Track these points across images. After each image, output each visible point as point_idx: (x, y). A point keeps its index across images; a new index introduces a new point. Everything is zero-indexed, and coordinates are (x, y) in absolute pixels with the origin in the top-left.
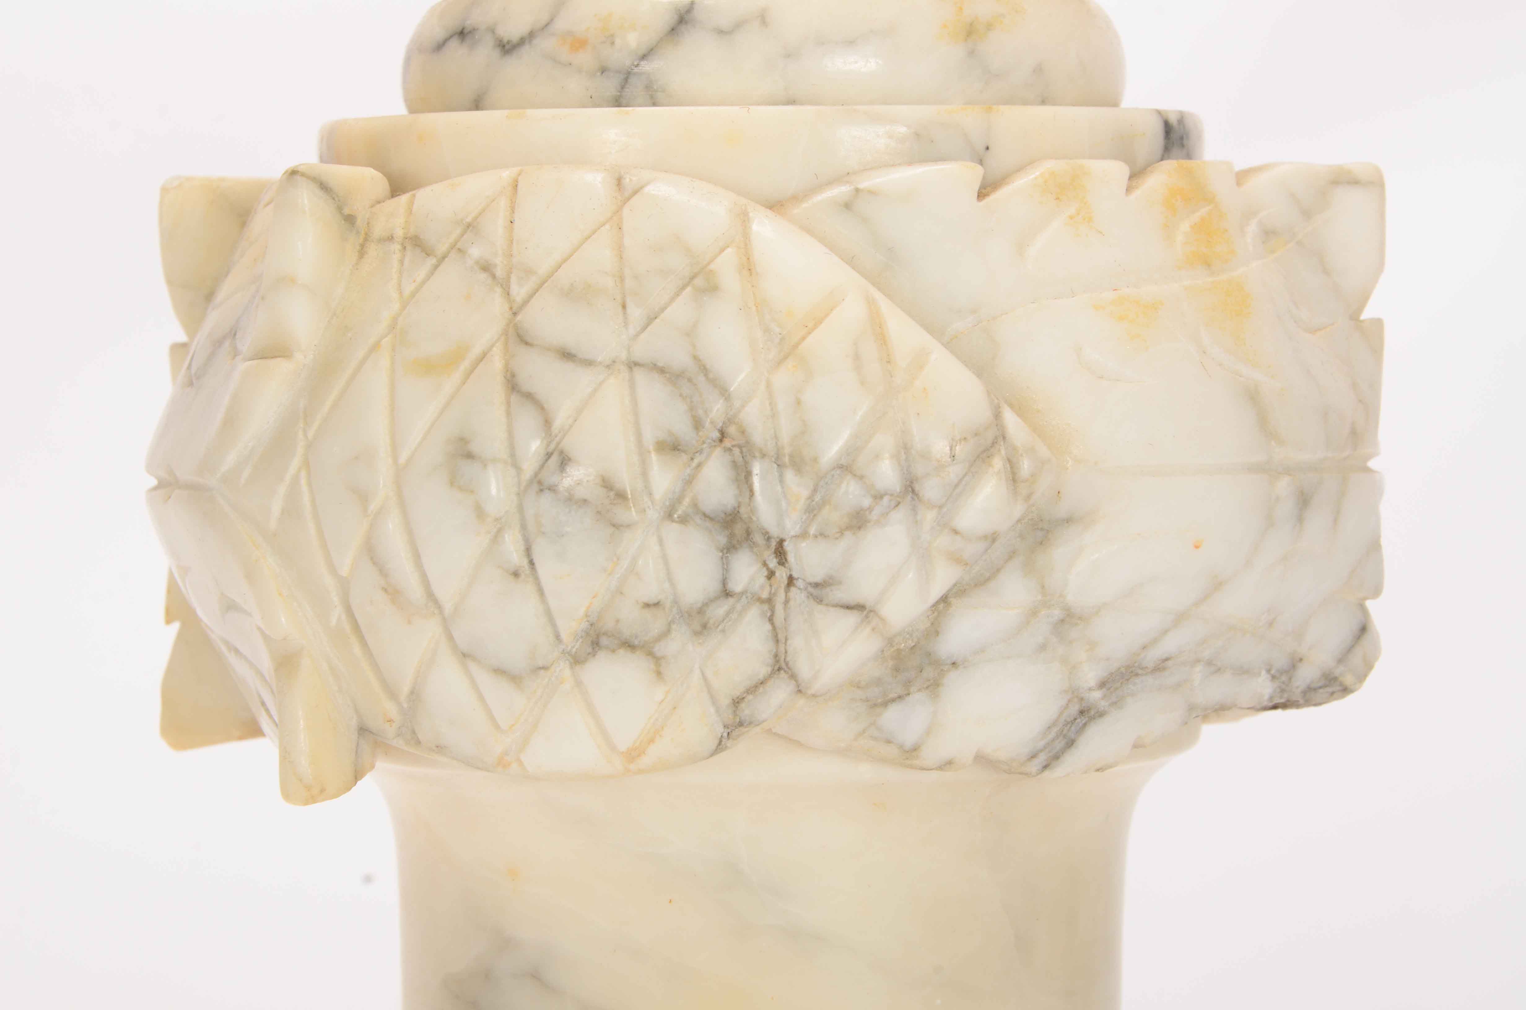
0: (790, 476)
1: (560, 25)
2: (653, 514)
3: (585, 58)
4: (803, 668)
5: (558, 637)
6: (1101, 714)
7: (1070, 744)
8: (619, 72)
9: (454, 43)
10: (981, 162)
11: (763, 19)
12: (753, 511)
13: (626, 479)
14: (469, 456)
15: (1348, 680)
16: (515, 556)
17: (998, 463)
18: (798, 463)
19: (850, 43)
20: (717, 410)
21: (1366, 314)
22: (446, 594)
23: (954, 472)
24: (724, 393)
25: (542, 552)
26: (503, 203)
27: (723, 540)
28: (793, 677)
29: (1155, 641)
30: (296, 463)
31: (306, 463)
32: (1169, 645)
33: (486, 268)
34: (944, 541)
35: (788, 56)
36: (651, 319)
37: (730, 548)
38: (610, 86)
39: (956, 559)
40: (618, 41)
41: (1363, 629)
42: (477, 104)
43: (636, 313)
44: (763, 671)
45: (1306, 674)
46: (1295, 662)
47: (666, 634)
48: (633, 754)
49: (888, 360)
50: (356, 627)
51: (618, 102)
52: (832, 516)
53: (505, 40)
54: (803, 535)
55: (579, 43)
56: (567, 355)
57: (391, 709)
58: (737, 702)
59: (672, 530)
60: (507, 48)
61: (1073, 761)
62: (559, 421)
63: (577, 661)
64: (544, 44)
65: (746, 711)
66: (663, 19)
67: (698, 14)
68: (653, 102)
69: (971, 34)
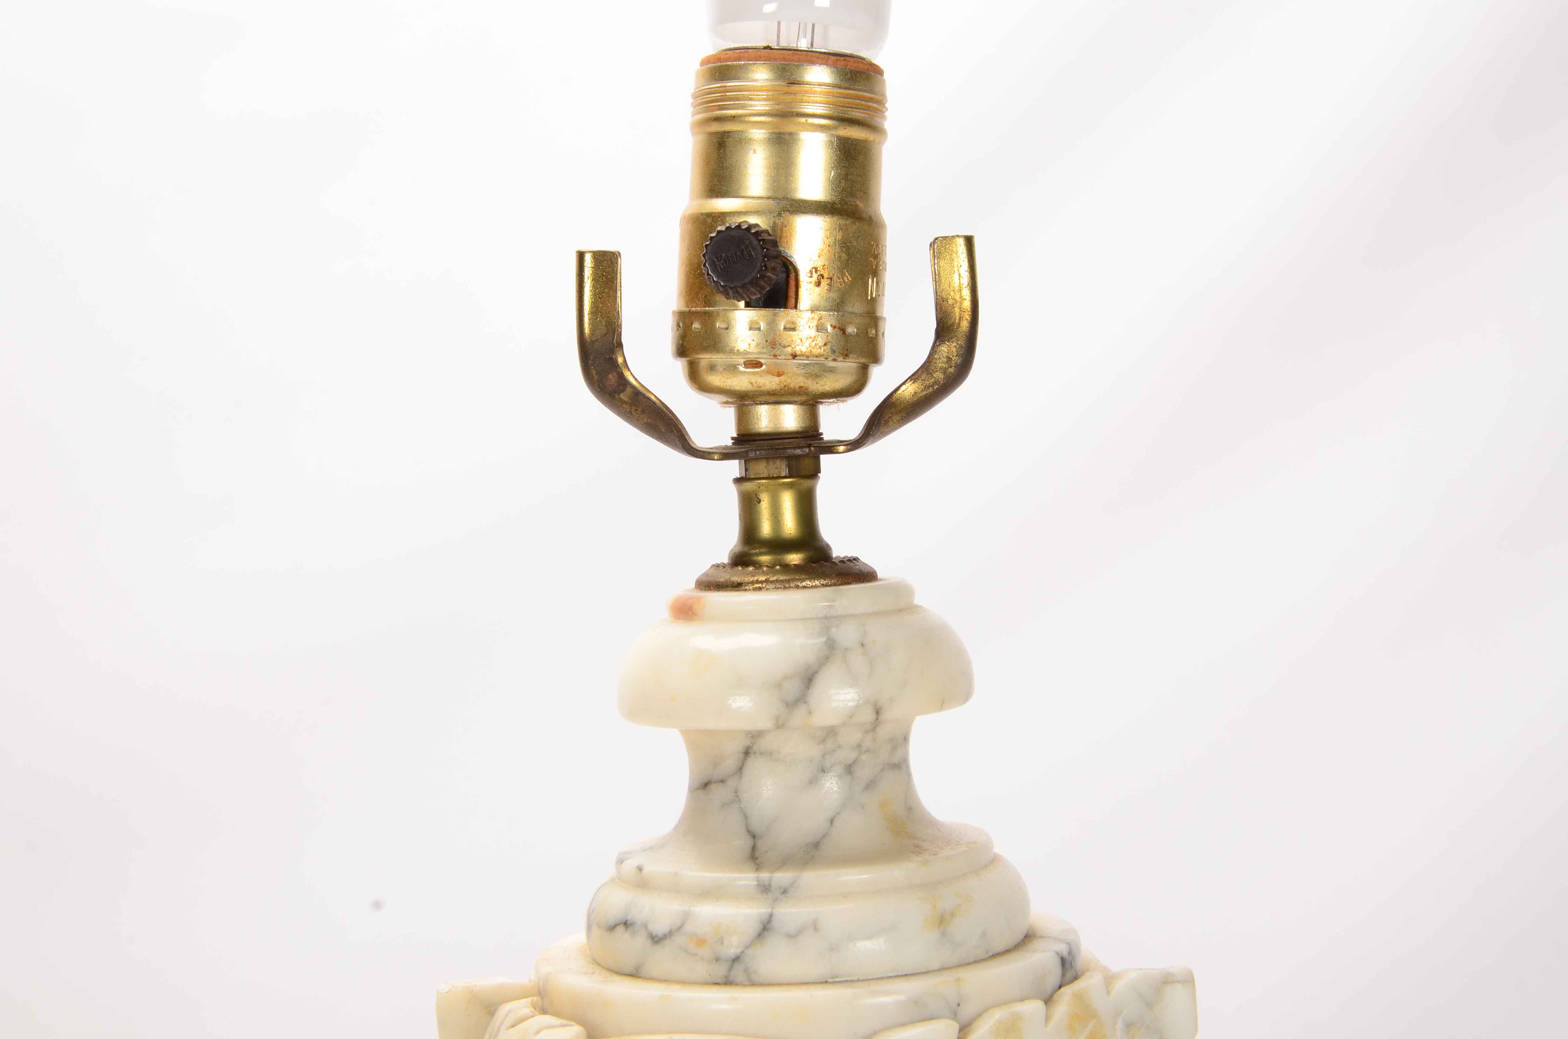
1: (690, 927)
3: (705, 951)
8: (727, 961)
9: (620, 929)
10: (956, 1017)
11: (815, 926)
35: (832, 949)
38: (720, 970)
40: (726, 942)
42: (635, 974)
51: (727, 982)
53: (654, 934)
55: (701, 941)
60: (656, 940)
64: (679, 940)
66: (753, 928)
67: (775, 924)
68: (753, 983)
69: (942, 921)
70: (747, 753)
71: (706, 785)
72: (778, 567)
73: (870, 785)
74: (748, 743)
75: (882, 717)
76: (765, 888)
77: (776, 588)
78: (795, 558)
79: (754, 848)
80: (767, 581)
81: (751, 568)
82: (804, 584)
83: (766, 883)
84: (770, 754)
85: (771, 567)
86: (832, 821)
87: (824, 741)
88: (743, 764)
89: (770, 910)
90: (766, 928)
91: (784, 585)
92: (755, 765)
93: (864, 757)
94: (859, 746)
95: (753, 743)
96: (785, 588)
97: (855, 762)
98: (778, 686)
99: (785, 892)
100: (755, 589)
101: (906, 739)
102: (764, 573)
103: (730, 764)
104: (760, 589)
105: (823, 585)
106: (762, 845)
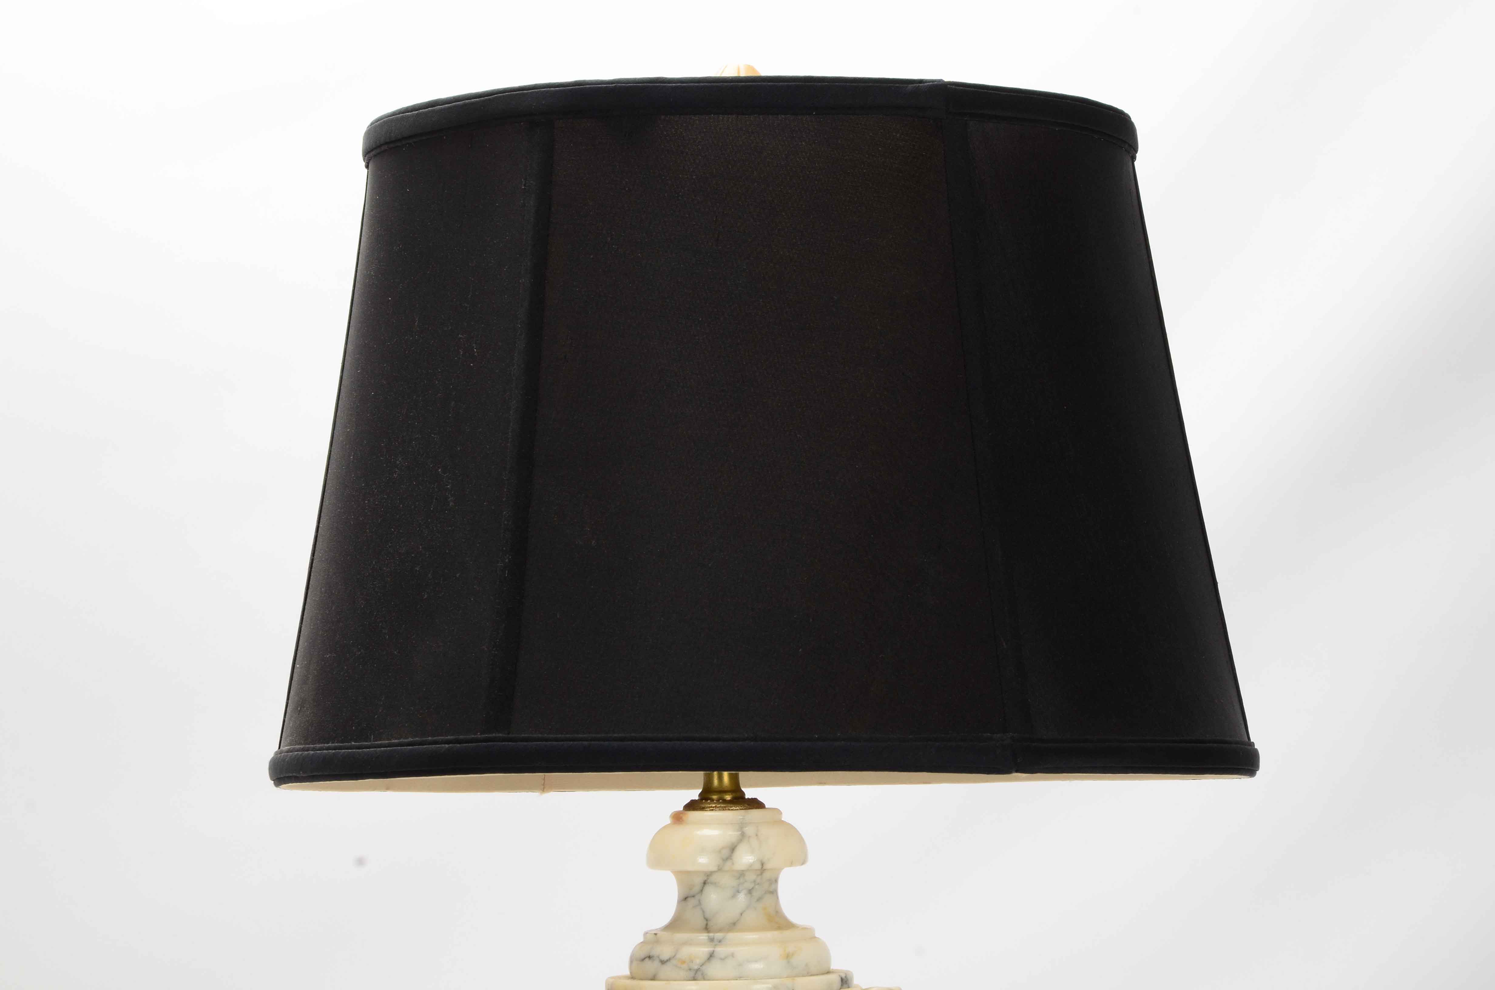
1: (678, 956)
3: (685, 966)
8: (694, 970)
9: (647, 960)
11: (733, 955)
19: (756, 961)
35: (738, 966)
38: (692, 974)
40: (694, 962)
42: (653, 978)
51: (694, 979)
53: (662, 960)
55: (683, 962)
60: (663, 962)
64: (674, 962)
66: (707, 955)
67: (715, 954)
68: (704, 979)
69: (788, 957)
70: (705, 883)
71: (686, 899)
72: (721, 801)
73: (759, 899)
74: (705, 878)
75: (765, 867)
76: (712, 940)
77: (719, 810)
78: (728, 797)
79: (707, 924)
80: (715, 807)
81: (709, 801)
82: (732, 808)
83: (712, 938)
84: (715, 884)
85: (718, 800)
86: (741, 914)
87: (739, 878)
88: (703, 888)
89: (712, 949)
90: (711, 956)
91: (724, 809)
92: (708, 889)
93: (756, 887)
94: (755, 881)
95: (708, 879)
96: (724, 810)
97: (753, 888)
98: (720, 851)
99: (720, 941)
100: (710, 810)
101: (776, 881)
102: (715, 803)
103: (697, 889)
104: (712, 810)
105: (740, 809)
106: (710, 924)
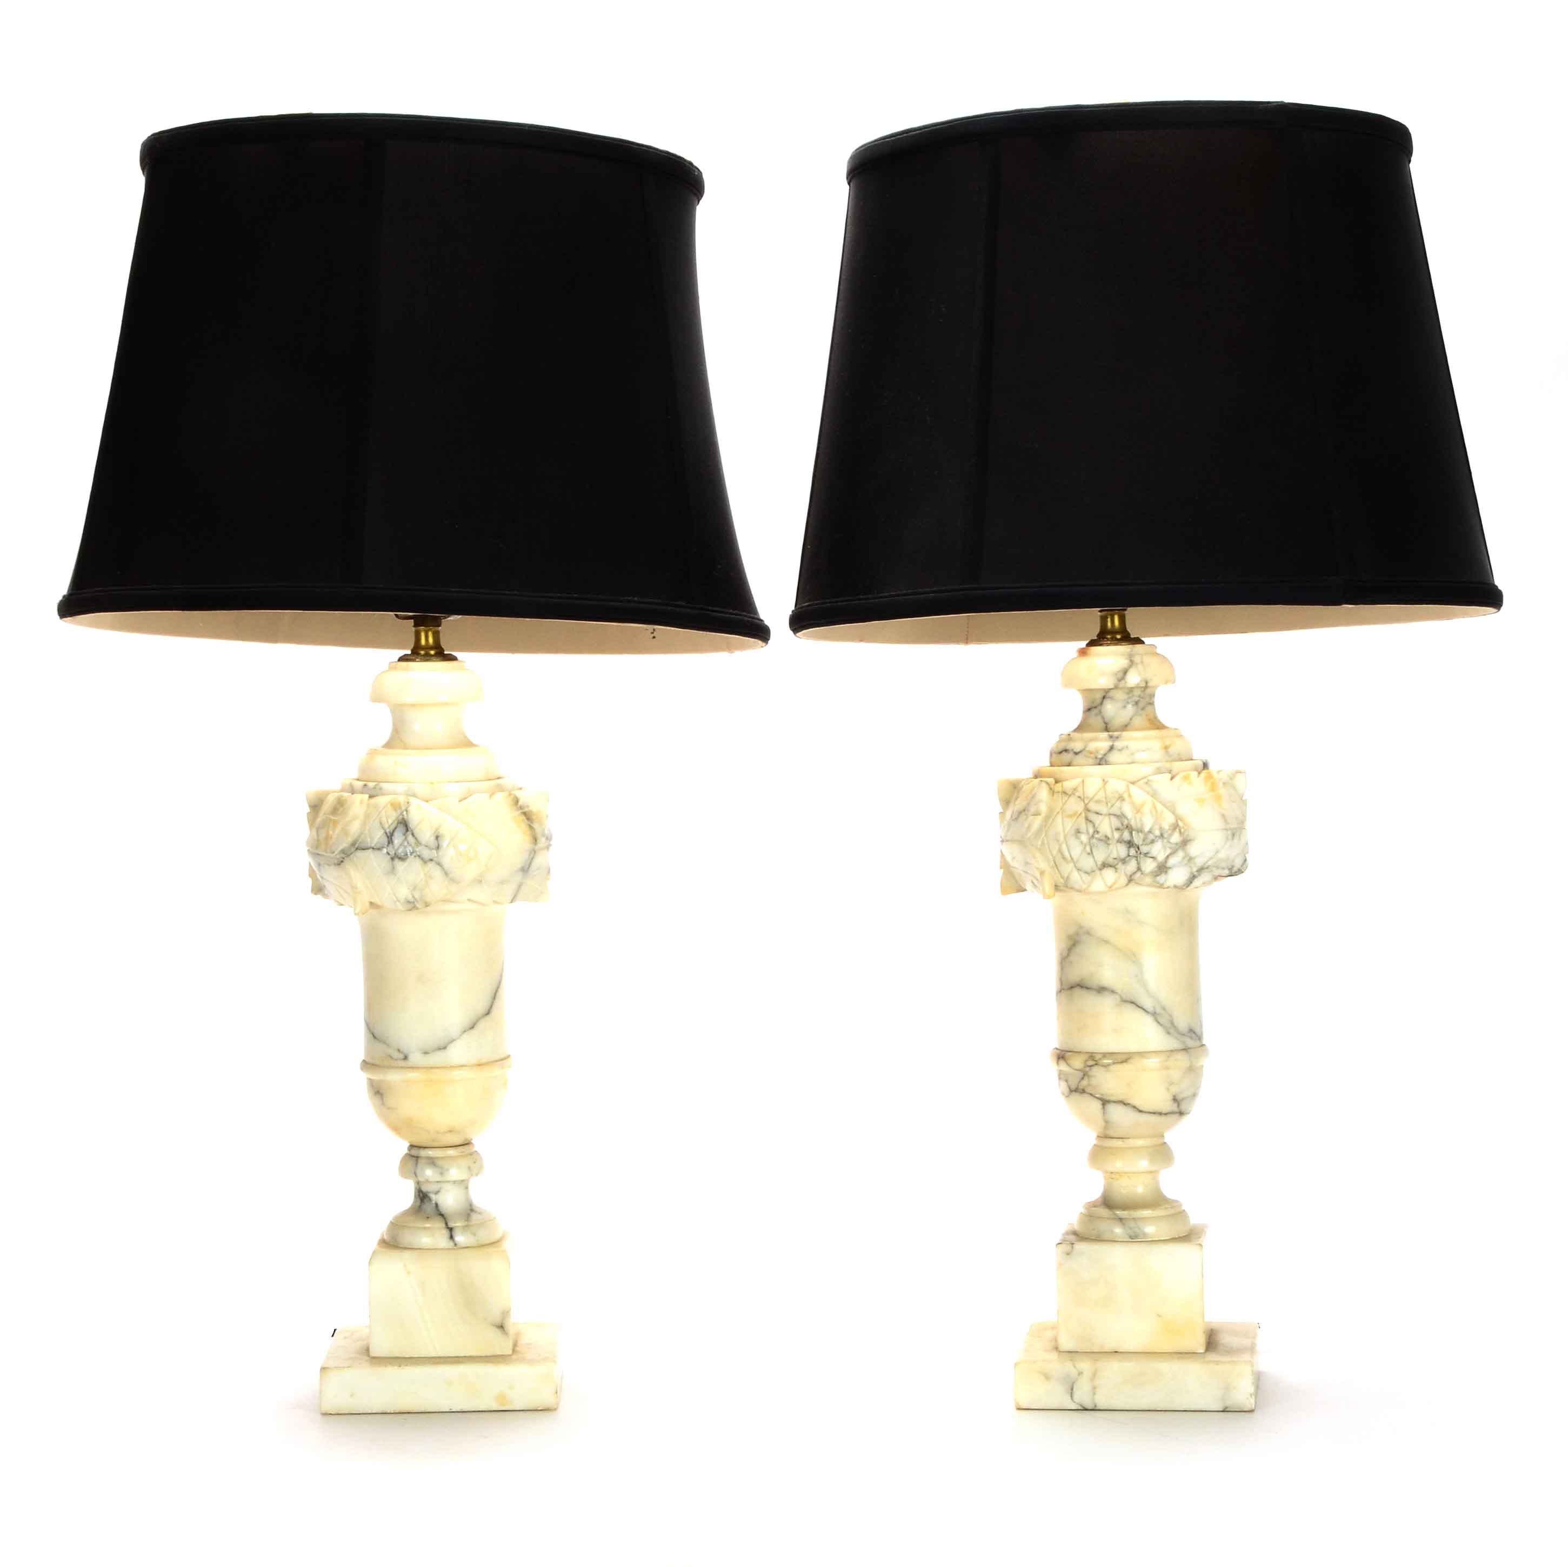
0: (1140, 834)
1: (1087, 749)
2: (1115, 842)
3: (1092, 756)
4: (1143, 869)
5: (1097, 865)
6: (1197, 877)
7: (1191, 882)
9: (1061, 753)
10: (1170, 773)
11: (1126, 748)
12: (1133, 841)
13: (1110, 836)
14: (1079, 832)
15: (1243, 870)
16: (1088, 849)
17: (1177, 830)
18: (1141, 832)
19: (1143, 752)
20: (1126, 822)
21: (1243, 798)
22: (1075, 858)
23: (1170, 832)
24: (1128, 819)
25: (1093, 850)
26: (1081, 785)
27: (1128, 845)
28: (1141, 871)
29: (1207, 862)
30: (1044, 835)
31: (1046, 835)
32: (1210, 863)
33: (1079, 797)
34: (1169, 845)
35: (1133, 755)
36: (1112, 806)
37: (1130, 847)
38: (1098, 761)
39: (1171, 848)
41: (1245, 860)
42: (1069, 765)
43: (1109, 805)
44: (1136, 870)
45: (1235, 869)
46: (1233, 867)
47: (1117, 864)
48: (1110, 887)
49: (1157, 812)
50: (1056, 865)
51: (1100, 764)
52: (1148, 841)
54: (1142, 845)
55: (1091, 753)
56: (1097, 813)
57: (1062, 880)
58: (1131, 876)
59: (1119, 845)
60: (1076, 753)
61: (1192, 886)
62: (1096, 825)
63: (1100, 869)
64: (1084, 753)
65: (1133, 877)
66: (1108, 748)
67: (1115, 747)
68: (1107, 765)
69: (1166, 748)
70: (1104, 698)
71: (1089, 710)
72: (1114, 639)
73: (1143, 709)
74: (1105, 695)
75: (1148, 686)
76: (1111, 737)
77: (1112, 646)
78: (1119, 637)
79: (1106, 727)
80: (1111, 643)
81: (1105, 639)
84: (1111, 698)
85: (1112, 639)
86: (1131, 719)
87: (1129, 694)
88: (1103, 701)
89: (1112, 744)
90: (1112, 748)
91: (1116, 644)
92: (1107, 702)
93: (1141, 700)
94: (1140, 695)
95: (1107, 695)
97: (1139, 701)
98: (1115, 675)
99: (1117, 738)
100: (1106, 646)
101: (1154, 695)
102: (1109, 641)
103: (1098, 701)
104: (1108, 645)
105: (1128, 645)
106: (1109, 726)
